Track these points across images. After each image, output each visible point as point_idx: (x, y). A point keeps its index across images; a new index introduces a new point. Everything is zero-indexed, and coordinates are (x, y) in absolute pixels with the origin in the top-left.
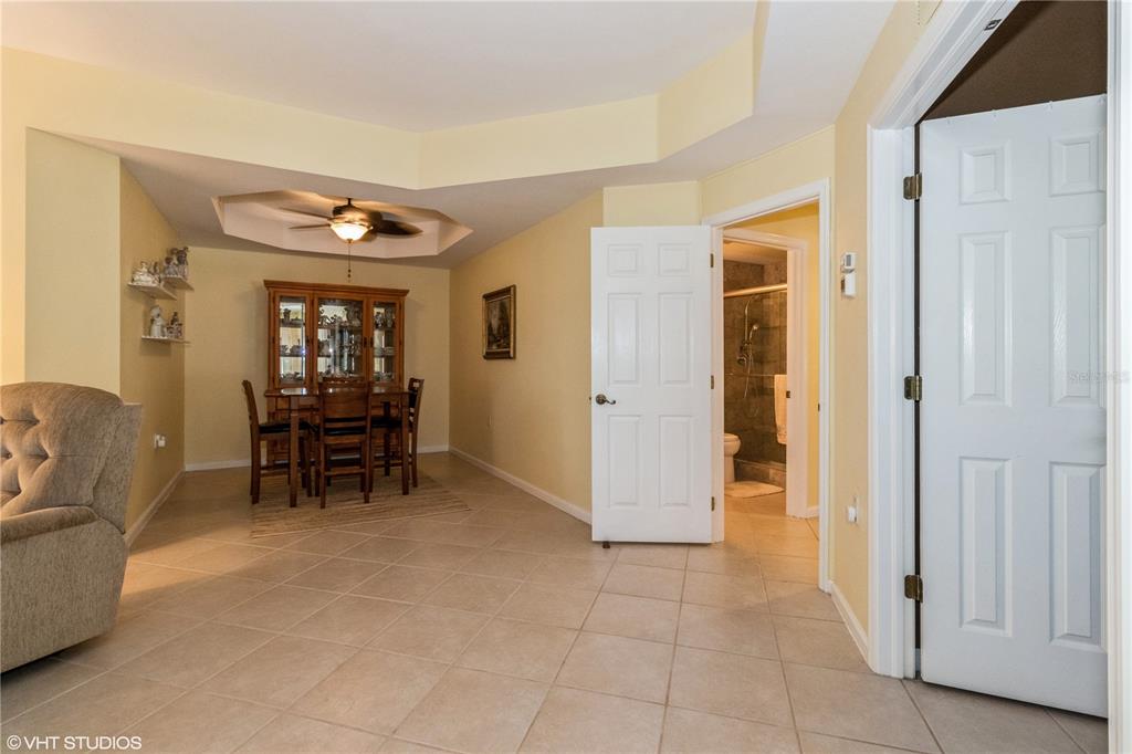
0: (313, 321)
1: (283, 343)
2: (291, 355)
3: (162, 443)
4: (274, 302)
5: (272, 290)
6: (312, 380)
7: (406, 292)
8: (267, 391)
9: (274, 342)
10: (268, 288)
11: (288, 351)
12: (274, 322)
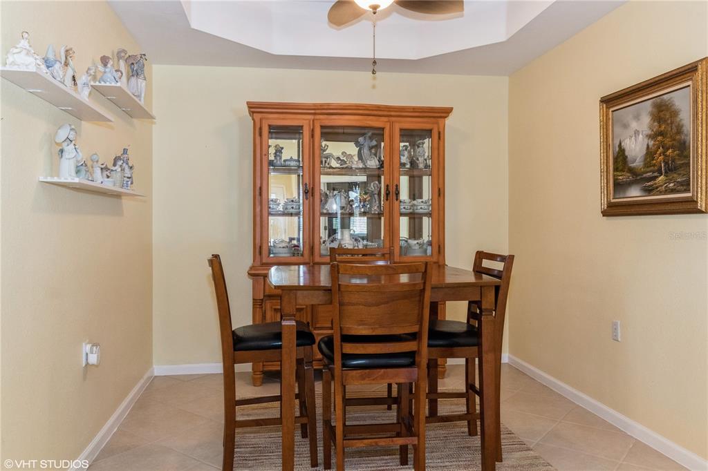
0: (312, 164)
1: (272, 196)
2: (284, 214)
3: (93, 359)
4: (261, 135)
5: (257, 117)
6: (312, 249)
7: (446, 112)
8: (251, 268)
9: (261, 194)
10: (252, 113)
11: (280, 208)
12: (262, 166)
